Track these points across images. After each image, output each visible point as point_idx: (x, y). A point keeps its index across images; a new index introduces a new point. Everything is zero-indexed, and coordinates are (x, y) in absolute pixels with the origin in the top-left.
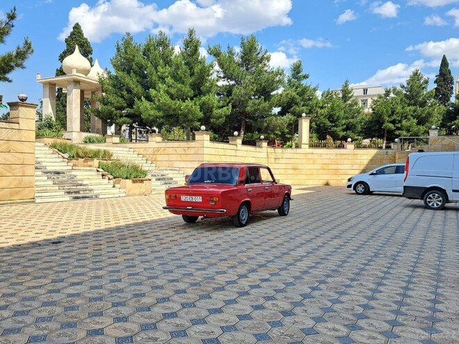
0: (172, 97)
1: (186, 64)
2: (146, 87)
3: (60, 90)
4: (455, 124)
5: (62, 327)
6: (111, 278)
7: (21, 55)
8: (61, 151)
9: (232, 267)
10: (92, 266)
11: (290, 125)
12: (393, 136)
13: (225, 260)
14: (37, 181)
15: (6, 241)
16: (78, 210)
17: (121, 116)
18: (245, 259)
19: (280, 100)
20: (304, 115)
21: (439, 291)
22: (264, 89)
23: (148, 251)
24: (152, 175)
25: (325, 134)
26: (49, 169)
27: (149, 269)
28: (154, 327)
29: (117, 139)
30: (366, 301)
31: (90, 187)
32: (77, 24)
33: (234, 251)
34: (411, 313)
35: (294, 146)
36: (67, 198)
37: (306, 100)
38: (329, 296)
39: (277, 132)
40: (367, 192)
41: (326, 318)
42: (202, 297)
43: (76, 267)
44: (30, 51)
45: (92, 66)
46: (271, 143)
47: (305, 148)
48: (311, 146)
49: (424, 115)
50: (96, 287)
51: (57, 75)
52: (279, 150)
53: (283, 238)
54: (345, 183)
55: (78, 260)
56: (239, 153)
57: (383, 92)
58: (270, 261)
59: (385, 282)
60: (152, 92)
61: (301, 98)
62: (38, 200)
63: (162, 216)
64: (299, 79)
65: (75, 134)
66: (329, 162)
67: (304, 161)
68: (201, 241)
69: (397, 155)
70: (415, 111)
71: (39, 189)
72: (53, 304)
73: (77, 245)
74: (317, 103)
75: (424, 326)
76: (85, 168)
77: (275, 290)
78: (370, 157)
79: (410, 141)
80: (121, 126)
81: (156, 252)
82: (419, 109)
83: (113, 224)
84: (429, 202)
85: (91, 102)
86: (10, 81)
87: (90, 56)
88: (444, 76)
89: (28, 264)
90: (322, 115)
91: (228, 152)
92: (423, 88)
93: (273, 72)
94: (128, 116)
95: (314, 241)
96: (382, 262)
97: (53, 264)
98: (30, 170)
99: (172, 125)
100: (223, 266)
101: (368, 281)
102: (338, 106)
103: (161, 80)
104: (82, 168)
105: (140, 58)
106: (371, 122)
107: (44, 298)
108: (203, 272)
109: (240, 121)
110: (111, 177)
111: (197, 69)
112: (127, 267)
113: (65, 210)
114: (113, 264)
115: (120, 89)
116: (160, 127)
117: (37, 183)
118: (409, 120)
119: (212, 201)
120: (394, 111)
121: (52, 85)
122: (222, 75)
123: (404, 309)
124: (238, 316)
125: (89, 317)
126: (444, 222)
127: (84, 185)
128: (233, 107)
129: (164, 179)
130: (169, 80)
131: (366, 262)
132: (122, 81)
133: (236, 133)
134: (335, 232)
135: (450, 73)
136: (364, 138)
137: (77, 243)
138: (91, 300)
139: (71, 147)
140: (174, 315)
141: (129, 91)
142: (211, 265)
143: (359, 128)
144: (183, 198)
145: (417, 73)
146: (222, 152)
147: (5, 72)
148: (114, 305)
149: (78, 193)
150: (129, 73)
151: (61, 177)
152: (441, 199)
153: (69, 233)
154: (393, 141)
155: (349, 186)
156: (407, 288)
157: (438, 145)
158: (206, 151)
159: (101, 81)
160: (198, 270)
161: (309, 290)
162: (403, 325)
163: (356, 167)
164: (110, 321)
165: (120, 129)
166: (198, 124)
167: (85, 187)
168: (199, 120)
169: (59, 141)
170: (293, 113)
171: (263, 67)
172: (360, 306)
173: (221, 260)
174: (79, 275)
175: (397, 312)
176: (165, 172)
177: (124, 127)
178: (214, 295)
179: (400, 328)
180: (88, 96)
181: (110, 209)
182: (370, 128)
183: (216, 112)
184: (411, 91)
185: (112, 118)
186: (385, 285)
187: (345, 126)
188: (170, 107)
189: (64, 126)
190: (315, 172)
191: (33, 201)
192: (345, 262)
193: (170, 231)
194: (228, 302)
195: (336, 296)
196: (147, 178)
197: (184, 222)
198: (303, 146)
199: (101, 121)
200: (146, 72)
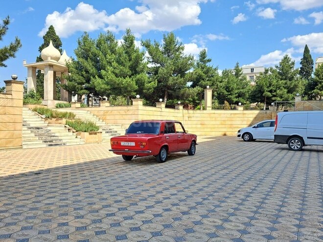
0: (117, 76)
1: (126, 53)
2: (99, 69)
3: (39, 71)
4: (314, 92)
5: (42, 222)
6: (74, 194)
7: (13, 48)
8: (40, 113)
9: (153, 187)
10: (61, 187)
11: (198, 94)
12: (271, 101)
13: (149, 183)
14: (24, 134)
15: (4, 173)
16: (52, 153)
17: (82, 89)
18: (162, 182)
19: (191, 77)
20: (208, 87)
21: (286, 200)
22: (180, 69)
23: (98, 178)
24: (103, 130)
25: (224, 100)
26: (32, 125)
27: (98, 189)
28: (100, 221)
29: (78, 105)
30: (237, 206)
31: (60, 138)
32: (52, 26)
33: (156, 177)
34: (264, 212)
35: (202, 109)
36: (45, 145)
37: (210, 77)
38: (213, 203)
39: (190, 99)
40: (251, 139)
41: (209, 215)
42: (132, 204)
43: (51, 188)
44: (19, 45)
45: (61, 55)
46: (186, 107)
47: (209, 110)
48: (213, 108)
49: (292, 87)
50: (64, 200)
51: (37, 61)
52: (191, 111)
53: (189, 169)
54: (236, 134)
55: (52, 184)
56: (163, 114)
57: (263, 71)
58: (178, 183)
59: (251, 195)
60: (103, 72)
61: (206, 75)
62: (24, 147)
63: (109, 157)
64: (205, 62)
65: (50, 102)
66: (226, 119)
67: (209, 119)
68: (134, 172)
69: (273, 114)
70: (286, 83)
71: (25, 139)
72: (36, 209)
73: (51, 175)
74: (217, 79)
75: (271, 219)
76: (57, 125)
77: (179, 200)
78: (254, 116)
79: (283, 104)
80: (81, 96)
81: (104, 178)
82: (289, 82)
83: (75, 162)
84: (292, 146)
85: (61, 80)
86: (6, 66)
87: (60, 48)
88: (307, 59)
89: (19, 187)
90: (221, 87)
91: (155, 113)
92: (291, 68)
93: (186, 58)
94: (86, 89)
95: (209, 171)
96: (252, 183)
97: (36, 187)
98: (19, 126)
99: (117, 95)
100: (147, 187)
101: (240, 194)
102: (232, 80)
103: (109, 64)
104: (55, 125)
105: (94, 49)
106: (255, 91)
107: (30, 206)
108: (134, 190)
109: (164, 92)
110: (74, 131)
111: (133, 56)
112: (84, 188)
113: (43, 153)
114: (75, 186)
115: (81, 70)
116: (108, 96)
117: (24, 135)
118: (282, 90)
119: (142, 145)
120: (271, 84)
121: (34, 68)
122: (151, 60)
123: (260, 211)
124: (154, 215)
125: (59, 216)
126: (300, 158)
127: (56, 136)
128: (159, 82)
129: (111, 132)
130: (115, 64)
131: (241, 183)
132: (82, 64)
133: (161, 100)
134: (225, 166)
135: (311, 57)
136: (251, 103)
137: (51, 174)
138: (60, 206)
139: (47, 110)
140: (113, 214)
141: (87, 72)
142: (139, 186)
143: (247, 96)
144: (123, 144)
145: (286, 57)
146: (151, 113)
147: (2, 60)
148: (75, 209)
149: (52, 142)
150: (87, 59)
151: (40, 131)
152: (299, 143)
153: (46, 167)
154: (270, 105)
155: (239, 136)
156: (265, 199)
157: (301, 107)
158: (140, 112)
159: (67, 65)
160: (130, 189)
161: (201, 200)
162: (258, 219)
163: (245, 123)
164: (72, 218)
165: (81, 98)
166: (134, 94)
167: (57, 138)
168: (135, 91)
169: (38, 106)
170: (201, 86)
171: (179, 55)
172: (232, 209)
173: (146, 183)
174: (53, 192)
175: (256, 212)
176: (111, 127)
177: (84, 97)
178: (139, 204)
179: (255, 221)
180: (58, 75)
181: (74, 152)
182: (254, 96)
183: (147, 85)
184: (282, 70)
185: (75, 91)
186: (252, 197)
187: (237, 95)
188: (115, 82)
189: (42, 96)
190: (216, 126)
191: (21, 147)
192: (227, 183)
193: (114, 166)
194: (148, 207)
195: (218, 203)
196: (99, 131)
197: (124, 160)
198: (208, 108)
199: (67, 93)
200: (98, 59)
